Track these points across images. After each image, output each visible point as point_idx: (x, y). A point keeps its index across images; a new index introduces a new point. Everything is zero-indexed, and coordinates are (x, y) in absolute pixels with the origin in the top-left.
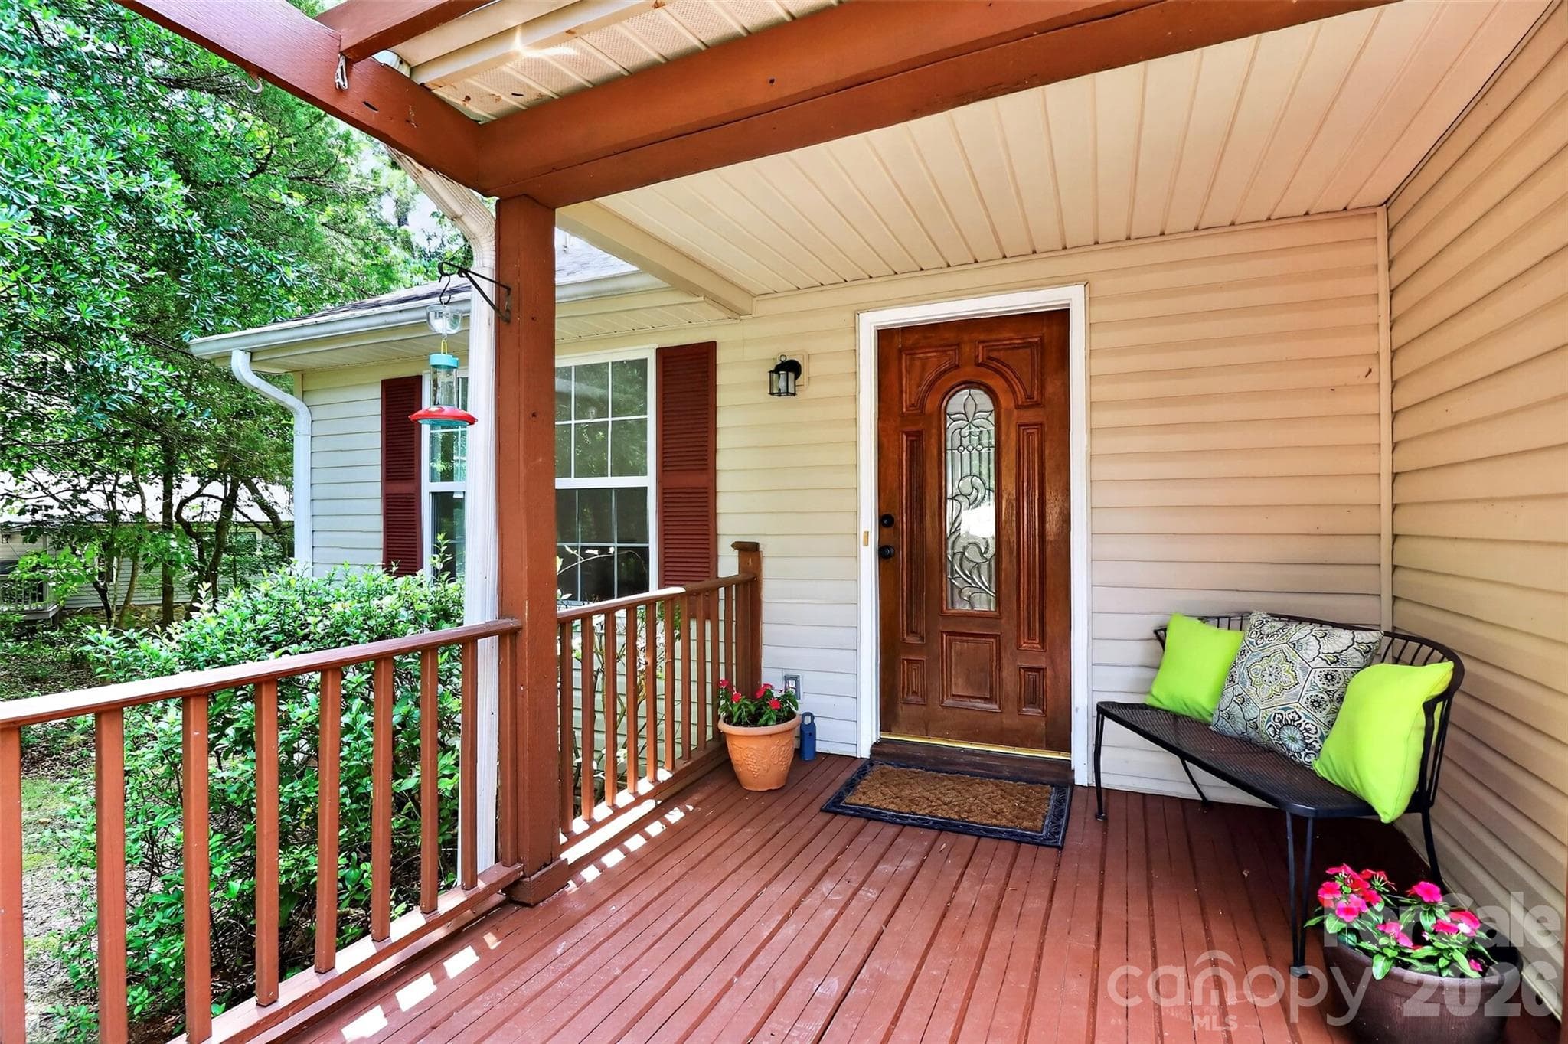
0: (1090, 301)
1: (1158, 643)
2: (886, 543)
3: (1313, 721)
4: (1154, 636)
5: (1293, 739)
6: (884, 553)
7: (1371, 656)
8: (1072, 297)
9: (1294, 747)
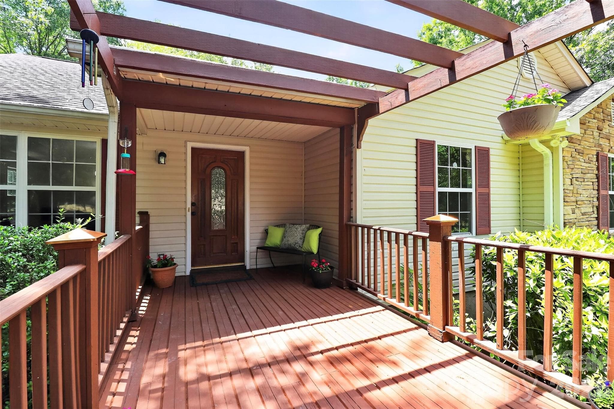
0: (251, 151)
1: (266, 233)
2: (193, 211)
3: (300, 242)
4: (265, 232)
5: (297, 246)
6: (193, 214)
7: (309, 229)
8: (246, 149)
9: (297, 247)
